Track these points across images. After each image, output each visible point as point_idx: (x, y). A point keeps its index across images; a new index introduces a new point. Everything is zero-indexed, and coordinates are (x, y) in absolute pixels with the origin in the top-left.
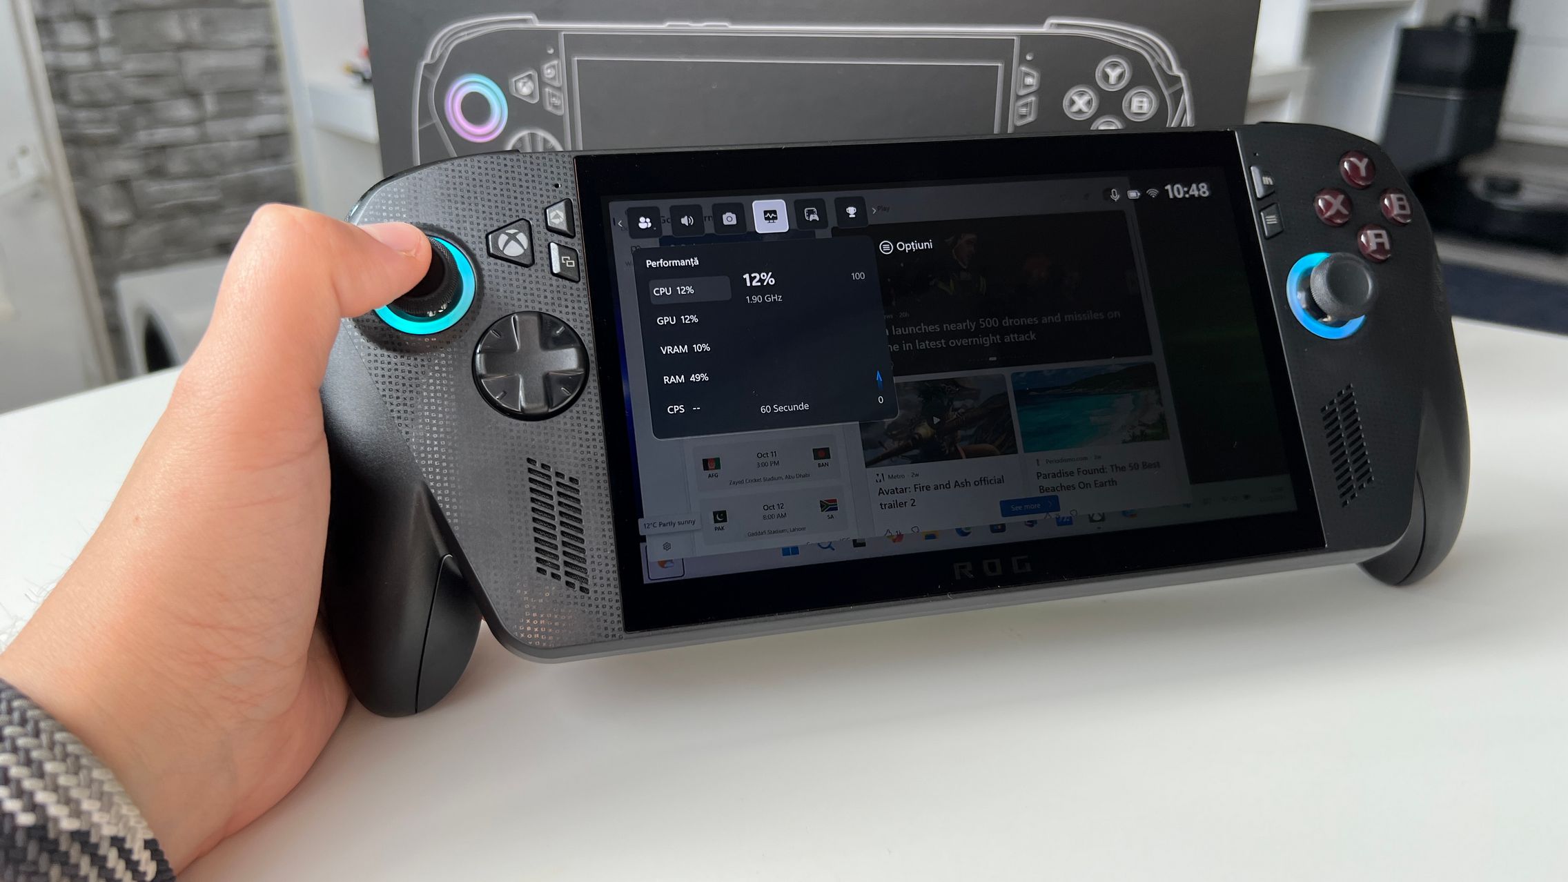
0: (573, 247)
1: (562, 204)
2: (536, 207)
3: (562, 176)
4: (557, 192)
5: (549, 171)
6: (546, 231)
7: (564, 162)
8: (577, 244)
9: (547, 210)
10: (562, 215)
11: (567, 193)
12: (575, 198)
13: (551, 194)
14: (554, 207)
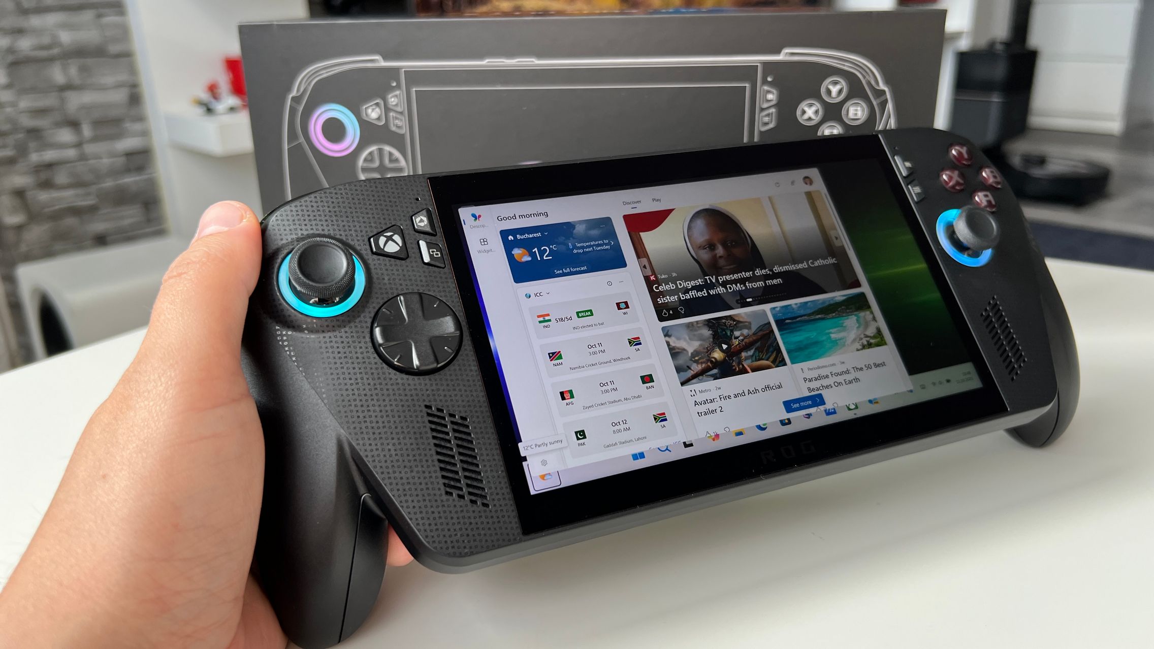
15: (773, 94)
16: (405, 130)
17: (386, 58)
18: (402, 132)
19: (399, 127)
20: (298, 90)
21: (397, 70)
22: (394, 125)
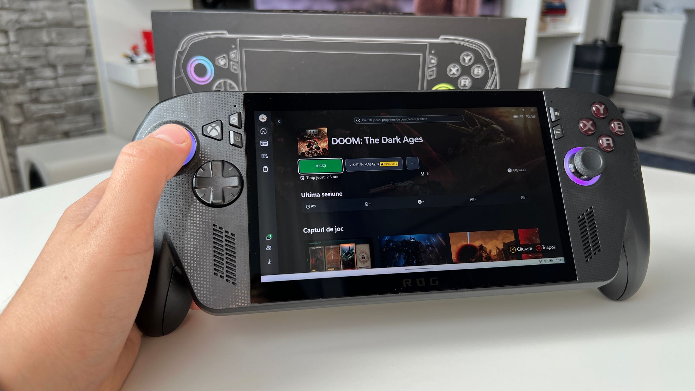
1: (237, 114)
2: (225, 115)
3: (238, 102)
4: (235, 109)
5: (232, 100)
6: (229, 125)
7: (239, 96)
8: (242, 131)
9: (230, 117)
10: (236, 119)
11: (239, 110)
12: (243, 111)
13: (232, 109)
14: (233, 115)
15: (435, 60)
16: (238, 72)
17: (229, 32)
18: (237, 72)
19: (235, 70)
20: (182, 48)
21: (235, 39)
22: (233, 69)
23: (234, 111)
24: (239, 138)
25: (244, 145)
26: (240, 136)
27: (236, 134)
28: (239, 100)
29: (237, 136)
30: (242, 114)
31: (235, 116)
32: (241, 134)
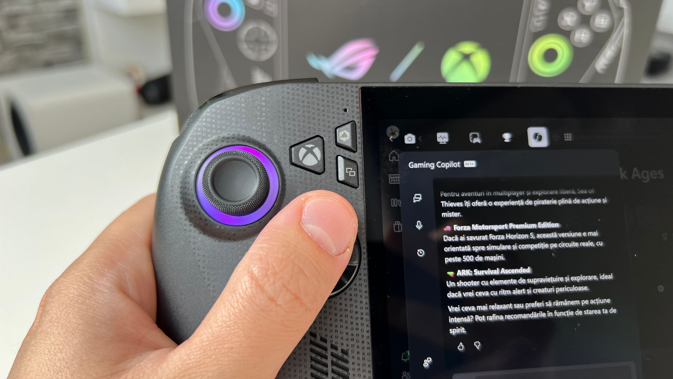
0: (355, 160)
1: (349, 126)
2: (329, 127)
3: (350, 103)
4: (346, 115)
5: (341, 98)
6: (335, 146)
7: (352, 92)
8: (358, 157)
9: (337, 130)
10: (348, 134)
11: (353, 117)
12: (359, 120)
13: (341, 116)
14: (343, 127)
23: (343, 119)
24: (353, 170)
25: (361, 182)
26: (355, 166)
27: (349, 163)
28: (352, 99)
29: (350, 167)
30: (358, 125)
31: (347, 130)
32: (355, 162)
